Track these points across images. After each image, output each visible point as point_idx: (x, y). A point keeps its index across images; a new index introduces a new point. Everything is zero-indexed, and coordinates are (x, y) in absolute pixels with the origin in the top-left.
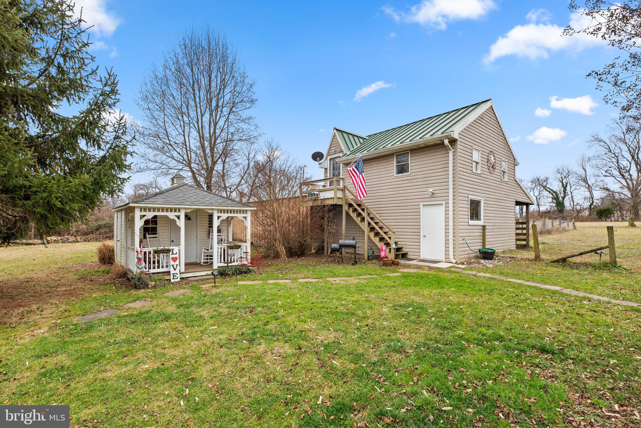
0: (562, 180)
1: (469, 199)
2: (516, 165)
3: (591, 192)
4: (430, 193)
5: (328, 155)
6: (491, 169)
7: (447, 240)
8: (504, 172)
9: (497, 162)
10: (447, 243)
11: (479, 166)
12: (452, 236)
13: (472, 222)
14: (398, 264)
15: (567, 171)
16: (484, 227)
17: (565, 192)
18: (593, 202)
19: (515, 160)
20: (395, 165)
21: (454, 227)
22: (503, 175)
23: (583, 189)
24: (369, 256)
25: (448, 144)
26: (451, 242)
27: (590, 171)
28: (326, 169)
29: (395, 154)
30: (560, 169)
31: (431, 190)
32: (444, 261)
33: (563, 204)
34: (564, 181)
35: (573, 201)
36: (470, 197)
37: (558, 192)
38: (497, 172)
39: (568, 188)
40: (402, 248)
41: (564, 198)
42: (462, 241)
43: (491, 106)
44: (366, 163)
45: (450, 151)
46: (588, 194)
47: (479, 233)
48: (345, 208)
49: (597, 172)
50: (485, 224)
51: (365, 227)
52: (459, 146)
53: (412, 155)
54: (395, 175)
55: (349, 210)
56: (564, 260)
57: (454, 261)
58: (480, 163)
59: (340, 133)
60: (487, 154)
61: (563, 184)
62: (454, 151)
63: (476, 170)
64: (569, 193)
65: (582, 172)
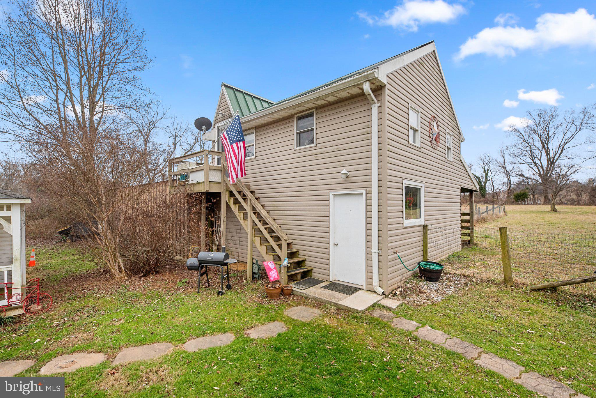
0: (484, 167)
1: (404, 185)
2: (462, 142)
3: (509, 178)
4: (344, 176)
5: (216, 122)
6: (434, 142)
7: (369, 254)
8: (449, 149)
9: (441, 133)
10: (368, 260)
11: (419, 135)
12: (377, 248)
13: (408, 222)
14: (291, 293)
15: (488, 159)
16: (425, 227)
17: (486, 177)
18: (510, 187)
19: (460, 134)
20: (295, 132)
21: (380, 232)
22: (448, 152)
23: (503, 175)
24: (254, 273)
25: (370, 92)
26: (375, 258)
27: (508, 158)
28: (214, 142)
29: (296, 116)
30: (483, 156)
31: (344, 171)
32: (365, 288)
33: (485, 188)
34: (486, 168)
35: (493, 186)
36: (405, 182)
37: (481, 178)
38: (441, 148)
39: (489, 174)
40: (305, 260)
41: (486, 183)
42: (393, 256)
43: (434, 51)
44: (260, 132)
45: (373, 106)
46: (506, 180)
47: (418, 238)
48: (225, 197)
49: (514, 160)
50: (427, 223)
51: (247, 226)
52: (387, 98)
53: (318, 116)
54: (296, 148)
55: (229, 201)
56: (554, 289)
57: (380, 291)
58: (419, 131)
59: (231, 91)
60: (428, 120)
61: (485, 170)
62: (379, 105)
63: (414, 141)
64: (490, 179)
65: (501, 160)
